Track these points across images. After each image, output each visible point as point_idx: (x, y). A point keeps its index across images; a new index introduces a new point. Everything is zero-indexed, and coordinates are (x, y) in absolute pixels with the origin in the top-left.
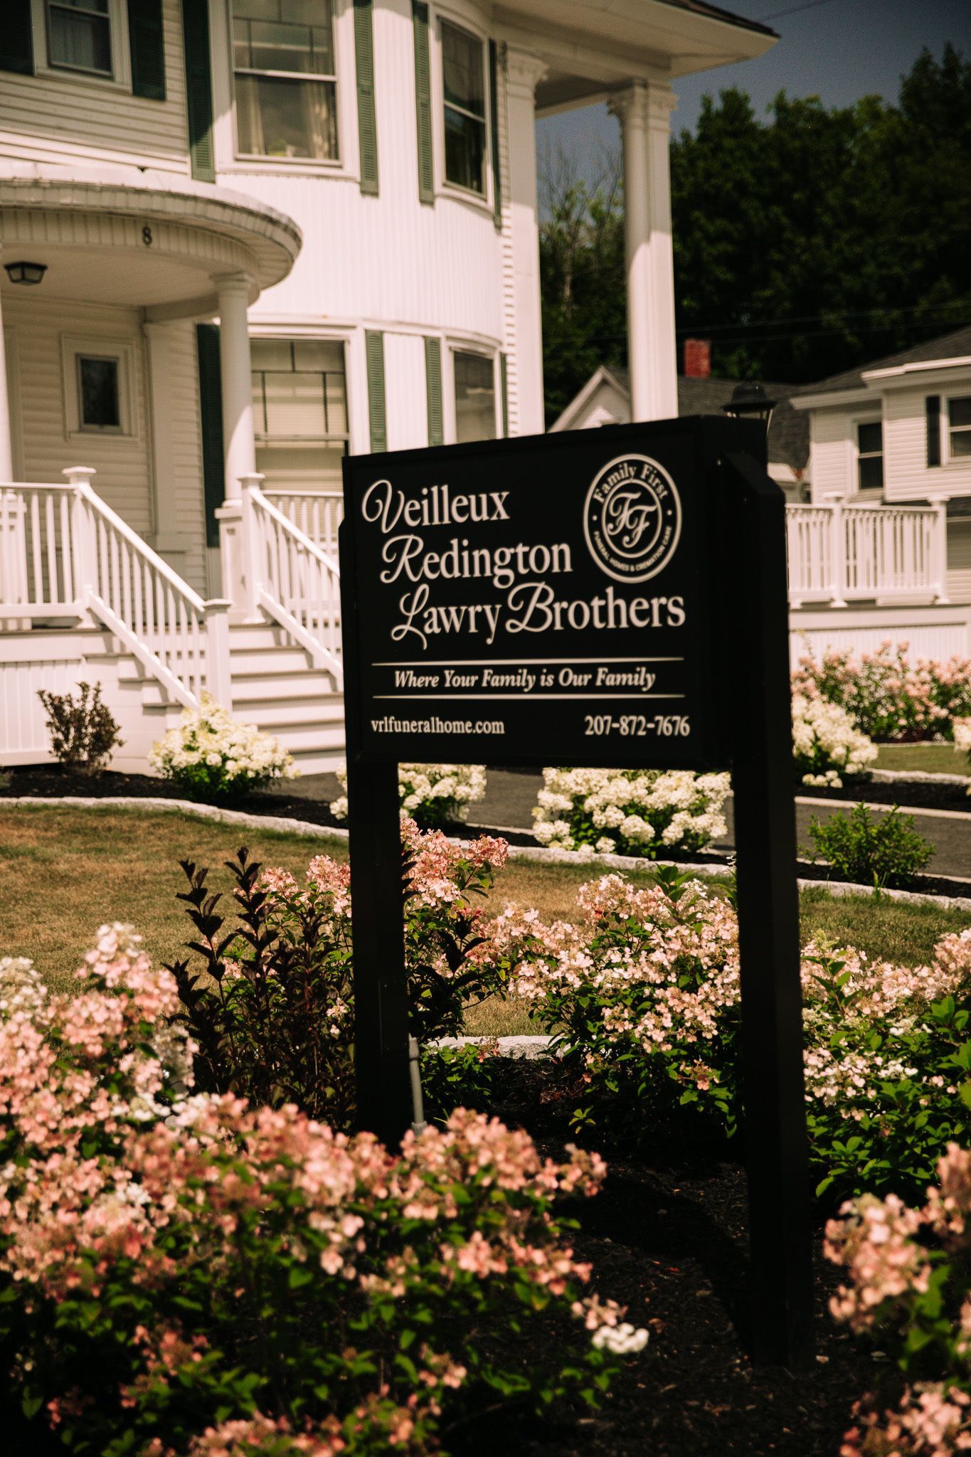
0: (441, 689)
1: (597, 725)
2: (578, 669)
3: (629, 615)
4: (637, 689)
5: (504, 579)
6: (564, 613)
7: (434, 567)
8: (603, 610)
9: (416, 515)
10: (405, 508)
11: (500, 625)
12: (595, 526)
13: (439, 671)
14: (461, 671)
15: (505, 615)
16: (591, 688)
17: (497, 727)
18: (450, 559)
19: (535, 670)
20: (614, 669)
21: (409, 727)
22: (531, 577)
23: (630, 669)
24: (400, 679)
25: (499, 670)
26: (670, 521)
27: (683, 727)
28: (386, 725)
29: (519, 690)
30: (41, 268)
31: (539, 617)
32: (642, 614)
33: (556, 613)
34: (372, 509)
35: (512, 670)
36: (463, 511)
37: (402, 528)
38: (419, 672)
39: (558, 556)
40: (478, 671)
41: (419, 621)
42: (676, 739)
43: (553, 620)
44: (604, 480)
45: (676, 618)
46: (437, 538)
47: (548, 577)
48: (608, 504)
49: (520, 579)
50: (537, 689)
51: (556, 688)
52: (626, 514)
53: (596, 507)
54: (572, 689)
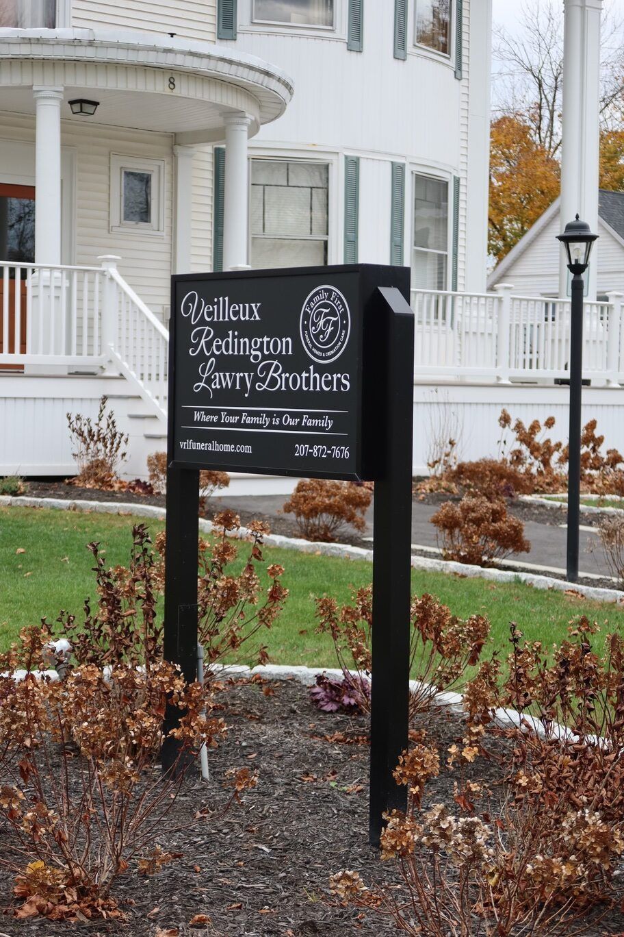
0: (219, 424)
1: (301, 450)
2: (293, 415)
3: (320, 383)
4: (322, 429)
5: (256, 357)
6: (287, 379)
7: (219, 348)
8: (308, 379)
9: (210, 314)
10: (205, 310)
11: (253, 385)
12: (306, 328)
13: (218, 412)
14: (230, 413)
15: (255, 379)
16: (298, 427)
17: (247, 449)
18: (227, 343)
19: (270, 414)
20: (312, 416)
21: (200, 446)
22: (271, 357)
23: (319, 416)
24: (197, 416)
25: (251, 414)
26: (345, 327)
27: (346, 453)
28: (187, 445)
29: (260, 426)
30: (96, 104)
31: (274, 382)
32: (328, 383)
33: (283, 380)
34: (187, 309)
35: (257, 414)
36: (236, 313)
37: (202, 322)
38: (208, 412)
39: (285, 345)
40: (239, 413)
41: (209, 381)
42: (342, 460)
43: (281, 385)
44: (311, 300)
45: (345, 386)
46: (221, 330)
47: (279, 357)
48: (313, 314)
49: (265, 358)
50: (271, 426)
51: (281, 427)
52: (322, 322)
53: (307, 315)
54: (289, 427)
